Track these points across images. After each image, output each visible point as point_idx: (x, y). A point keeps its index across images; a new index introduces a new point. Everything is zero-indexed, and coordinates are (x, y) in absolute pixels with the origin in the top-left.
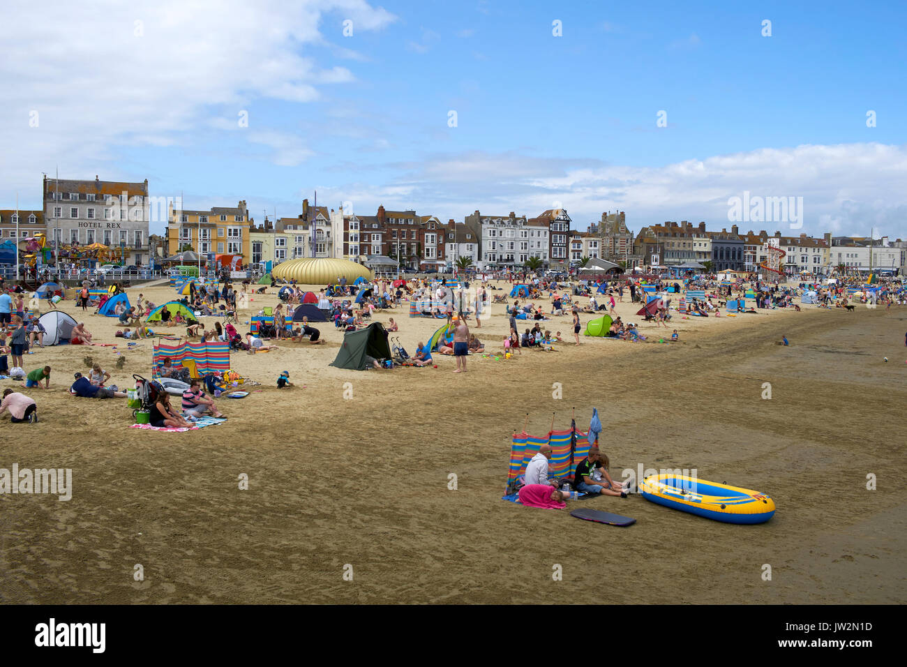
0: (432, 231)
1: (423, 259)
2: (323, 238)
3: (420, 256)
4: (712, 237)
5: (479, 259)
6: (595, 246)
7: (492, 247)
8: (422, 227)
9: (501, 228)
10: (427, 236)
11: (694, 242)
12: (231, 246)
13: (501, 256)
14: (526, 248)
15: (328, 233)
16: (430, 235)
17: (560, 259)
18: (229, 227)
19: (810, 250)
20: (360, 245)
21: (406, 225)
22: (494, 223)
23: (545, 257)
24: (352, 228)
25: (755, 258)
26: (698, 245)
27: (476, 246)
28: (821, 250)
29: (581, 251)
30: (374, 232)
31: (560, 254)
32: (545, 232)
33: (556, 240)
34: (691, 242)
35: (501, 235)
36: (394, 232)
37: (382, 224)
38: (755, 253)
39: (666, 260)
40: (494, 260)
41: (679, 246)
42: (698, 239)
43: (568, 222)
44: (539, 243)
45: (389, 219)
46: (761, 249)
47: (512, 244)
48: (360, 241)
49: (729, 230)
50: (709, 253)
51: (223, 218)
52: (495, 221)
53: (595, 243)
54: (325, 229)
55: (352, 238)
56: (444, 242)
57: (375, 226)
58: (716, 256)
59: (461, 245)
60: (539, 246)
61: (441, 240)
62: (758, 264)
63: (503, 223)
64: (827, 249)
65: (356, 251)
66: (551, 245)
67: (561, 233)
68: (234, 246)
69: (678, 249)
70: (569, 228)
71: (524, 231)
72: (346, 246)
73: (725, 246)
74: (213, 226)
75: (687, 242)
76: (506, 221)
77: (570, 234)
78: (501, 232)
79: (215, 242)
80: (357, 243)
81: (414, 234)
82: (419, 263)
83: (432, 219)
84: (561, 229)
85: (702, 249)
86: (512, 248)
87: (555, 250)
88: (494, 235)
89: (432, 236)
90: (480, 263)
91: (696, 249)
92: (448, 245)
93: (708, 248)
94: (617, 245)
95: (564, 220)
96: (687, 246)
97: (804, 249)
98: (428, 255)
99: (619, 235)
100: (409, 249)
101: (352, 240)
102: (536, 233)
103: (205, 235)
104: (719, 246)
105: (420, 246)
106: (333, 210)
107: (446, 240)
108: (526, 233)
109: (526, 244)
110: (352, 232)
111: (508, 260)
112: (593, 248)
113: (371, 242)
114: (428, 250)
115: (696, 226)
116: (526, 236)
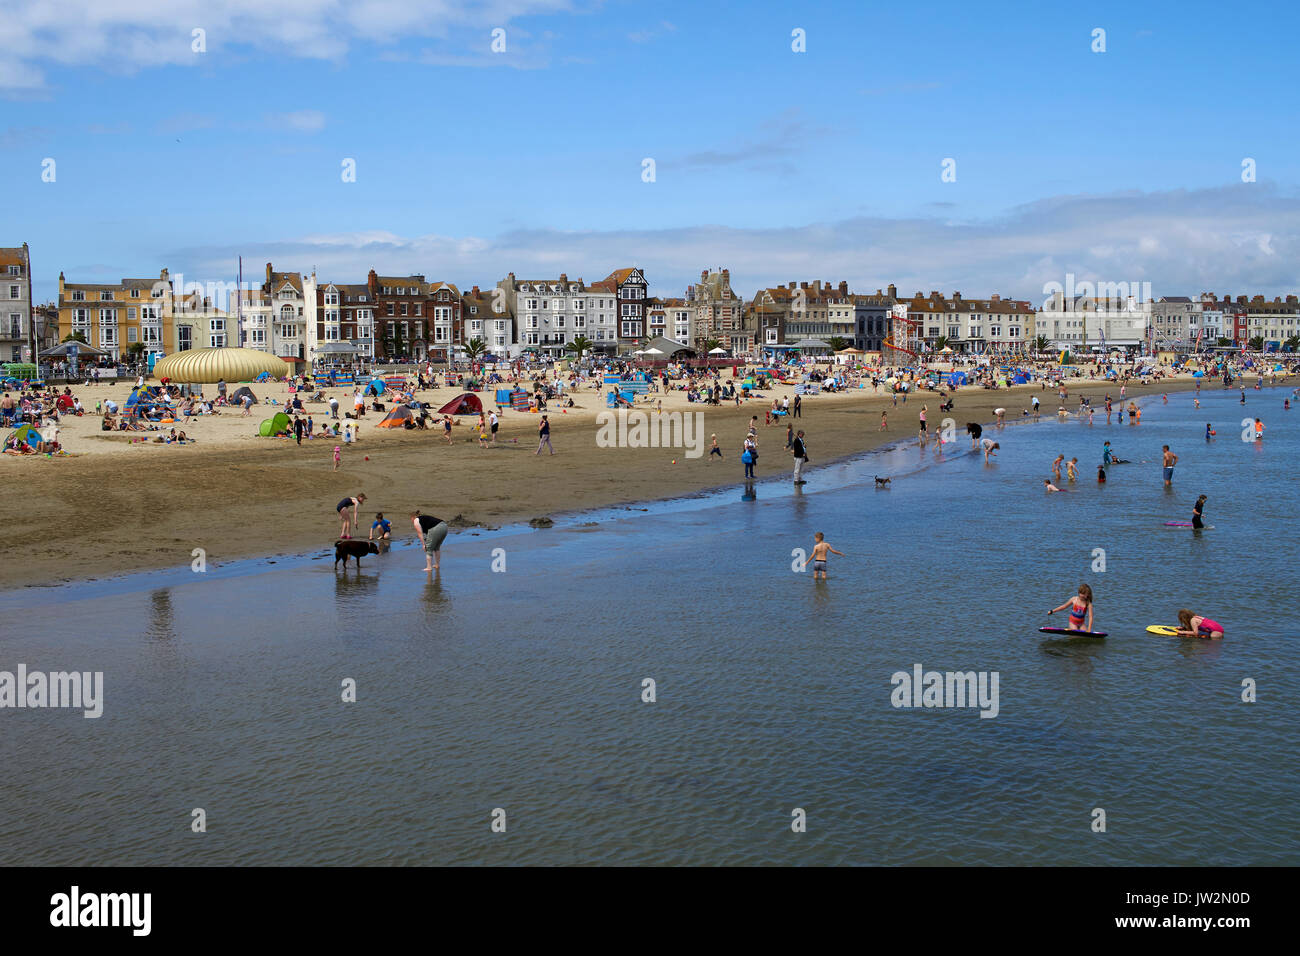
0: (446, 304)
1: (433, 343)
2: (293, 317)
3: (428, 339)
4: (856, 303)
5: (515, 341)
6: (685, 319)
7: (532, 324)
8: (430, 298)
9: (545, 298)
10: (437, 311)
11: (830, 310)
12: (146, 332)
13: (546, 336)
14: (582, 324)
15: (301, 309)
16: (441, 309)
17: (634, 339)
18: (144, 307)
19: (1005, 318)
20: (341, 325)
21: (408, 296)
22: (535, 290)
23: (611, 337)
24: (328, 302)
25: (921, 331)
26: (835, 314)
27: (510, 323)
28: (1021, 317)
29: (665, 326)
30: (361, 307)
31: (633, 331)
32: (611, 302)
33: (626, 312)
34: (824, 310)
35: (545, 307)
36: (390, 306)
37: (374, 294)
38: (922, 324)
39: (788, 336)
40: (535, 341)
41: (807, 316)
42: (836, 306)
43: (644, 287)
44: (602, 316)
45: (382, 289)
46: (930, 318)
47: (562, 319)
48: (342, 320)
49: (885, 293)
50: (852, 325)
51: (135, 294)
52: (537, 287)
53: (684, 315)
54: (296, 304)
55: (328, 316)
56: (463, 319)
57: (362, 298)
58: (861, 329)
59: (487, 322)
60: (602, 321)
61: (459, 315)
62: (925, 339)
63: (548, 290)
64: (1030, 316)
65: (334, 334)
66: (619, 319)
67: (633, 302)
68: (151, 331)
69: (806, 320)
70: (645, 294)
71: (578, 300)
72: (321, 328)
73: (875, 315)
74: (120, 306)
75: (820, 310)
76: (553, 287)
77: (648, 302)
78: (545, 303)
79: (123, 328)
80: (337, 323)
81: (420, 309)
82: (427, 348)
83: (444, 287)
84: (633, 295)
85: (842, 319)
86: (562, 324)
87: (626, 326)
88: (534, 307)
89: (445, 311)
90: (516, 346)
91: (833, 319)
92: (468, 323)
93: (852, 318)
94: (720, 317)
95: (637, 284)
96: (819, 315)
97: (995, 317)
98: (439, 337)
99: (721, 302)
100: (412, 330)
101: (328, 319)
102: (597, 303)
103: (109, 318)
104: (866, 316)
105: (428, 326)
106: (306, 278)
107: (466, 314)
108: (581, 303)
109: (582, 318)
110: (328, 307)
111: (556, 342)
112: (681, 322)
113: (356, 320)
114: (439, 330)
115: (835, 287)
116: (581, 307)
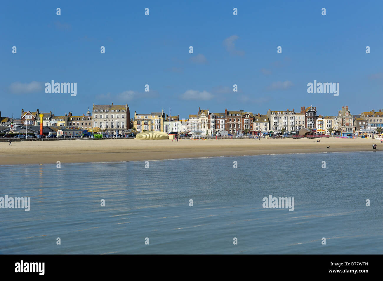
2: (204, 122)
3: (242, 129)
5: (270, 129)
7: (275, 124)
8: (243, 116)
9: (280, 116)
10: (245, 120)
12: (156, 127)
13: (280, 128)
14: (293, 124)
18: (156, 120)
21: (236, 116)
27: (268, 124)
30: (221, 119)
31: (311, 126)
32: (303, 117)
33: (309, 120)
35: (280, 119)
36: (230, 119)
37: (226, 116)
45: (228, 114)
48: (215, 123)
54: (205, 119)
59: (261, 123)
60: (300, 123)
65: (213, 127)
66: (306, 123)
72: (209, 125)
74: (149, 120)
77: (317, 117)
79: (150, 125)
81: (240, 120)
84: (311, 115)
86: (286, 124)
88: (276, 119)
92: (255, 124)
94: (344, 121)
95: (312, 111)
99: (345, 117)
100: (237, 126)
101: (212, 123)
102: (298, 117)
103: (146, 123)
105: (242, 125)
107: (254, 121)
108: (293, 117)
110: (212, 120)
113: (220, 123)
114: (245, 126)
